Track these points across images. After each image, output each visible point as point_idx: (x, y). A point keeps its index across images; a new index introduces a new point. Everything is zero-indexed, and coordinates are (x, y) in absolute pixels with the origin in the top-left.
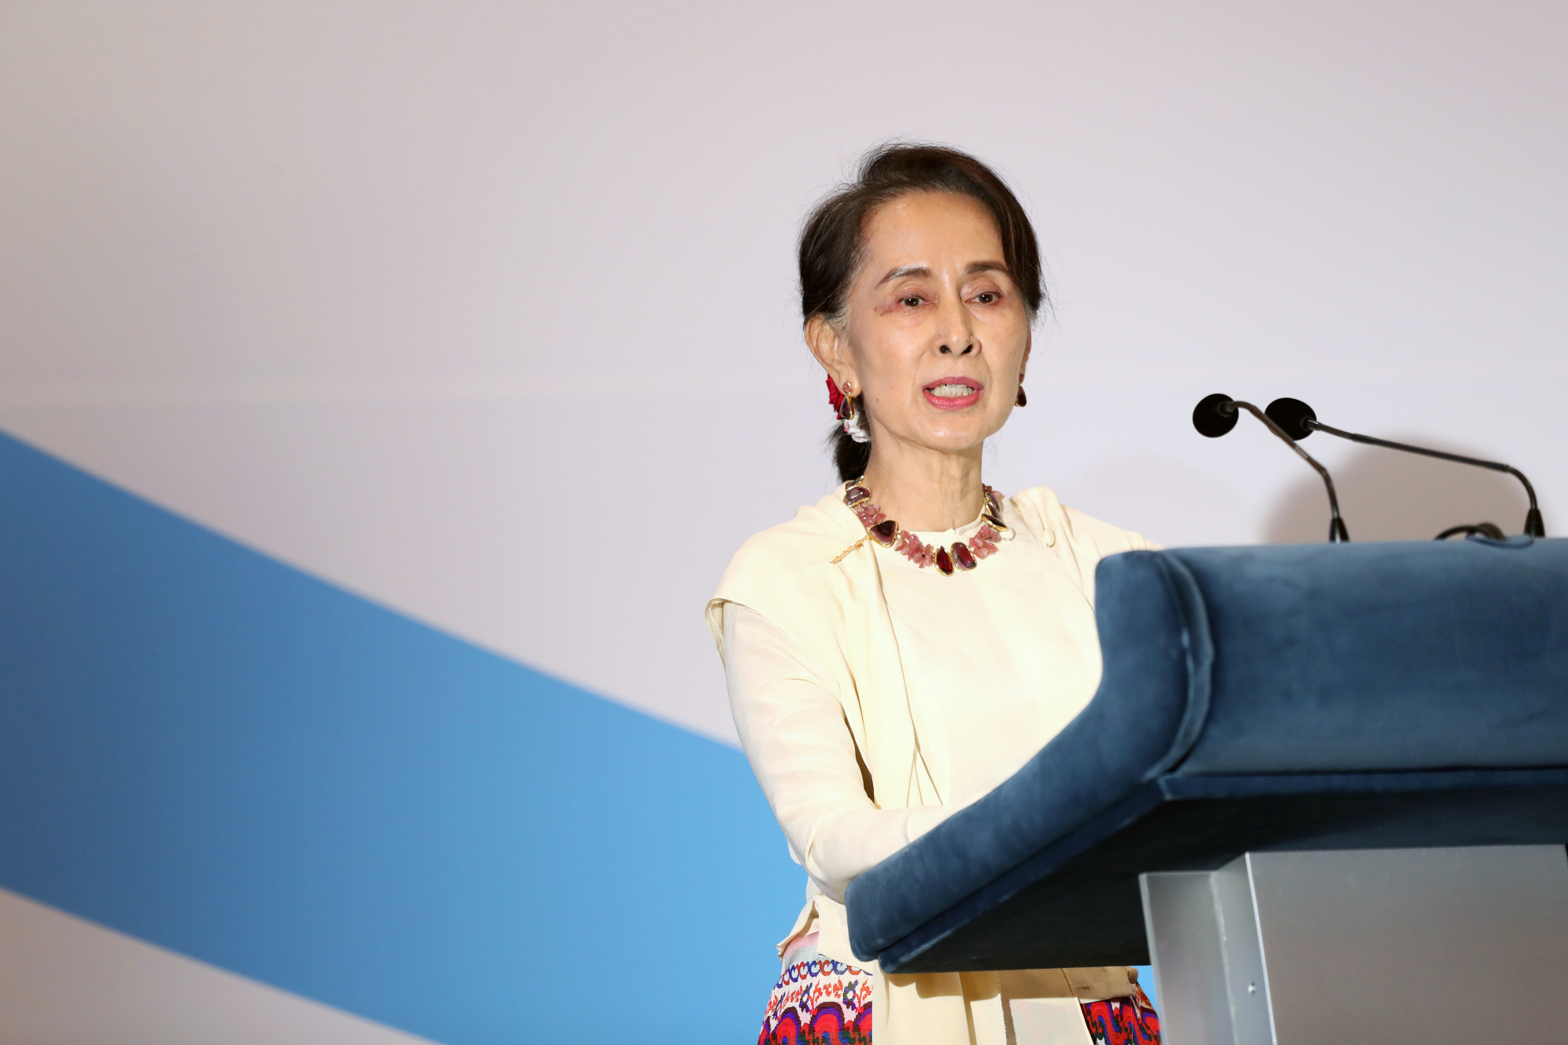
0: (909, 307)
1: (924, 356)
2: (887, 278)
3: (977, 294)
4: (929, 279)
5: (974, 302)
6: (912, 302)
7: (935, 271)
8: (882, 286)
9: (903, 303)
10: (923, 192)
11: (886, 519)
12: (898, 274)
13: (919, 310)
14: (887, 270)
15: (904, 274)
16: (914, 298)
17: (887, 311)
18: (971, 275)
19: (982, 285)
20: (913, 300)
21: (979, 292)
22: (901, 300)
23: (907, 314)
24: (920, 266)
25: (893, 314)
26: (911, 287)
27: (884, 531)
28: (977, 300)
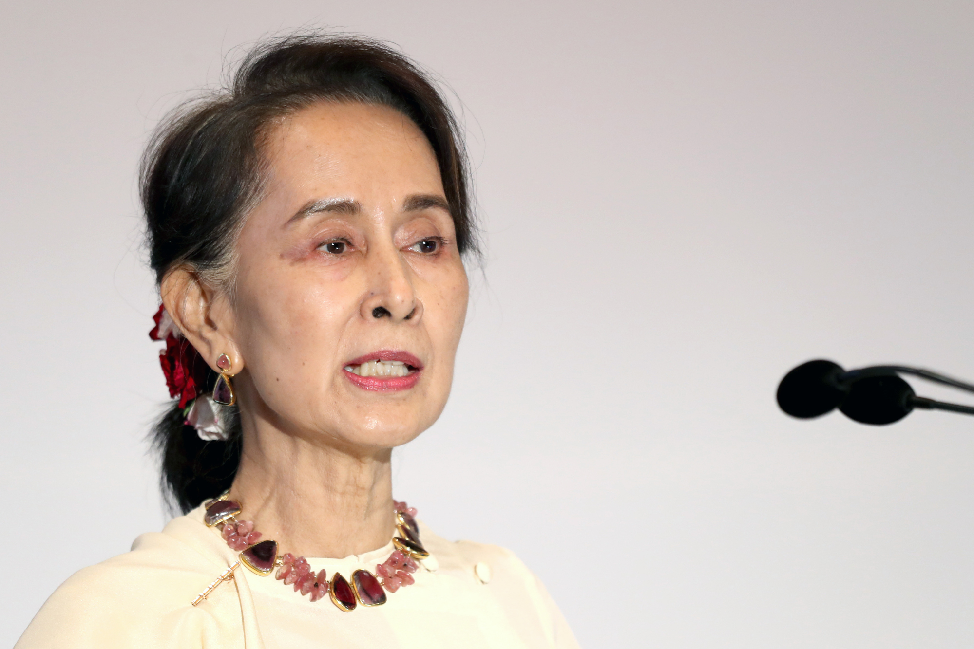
0: (332, 255)
1: (350, 322)
2: (301, 214)
3: (417, 240)
4: (357, 216)
5: (412, 251)
6: (336, 247)
7: (365, 208)
8: (291, 226)
9: (324, 248)
10: (338, 102)
11: (262, 539)
12: (316, 208)
13: (343, 259)
14: (300, 203)
15: (324, 209)
16: (339, 241)
17: (300, 259)
18: (410, 214)
19: (421, 229)
20: (337, 245)
21: (419, 237)
22: (321, 245)
23: (327, 264)
24: (346, 198)
25: (309, 263)
26: (334, 226)
27: (262, 554)
28: (417, 248)
